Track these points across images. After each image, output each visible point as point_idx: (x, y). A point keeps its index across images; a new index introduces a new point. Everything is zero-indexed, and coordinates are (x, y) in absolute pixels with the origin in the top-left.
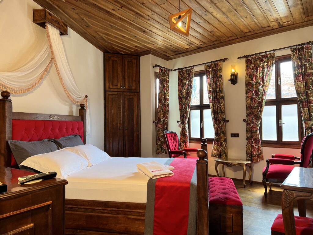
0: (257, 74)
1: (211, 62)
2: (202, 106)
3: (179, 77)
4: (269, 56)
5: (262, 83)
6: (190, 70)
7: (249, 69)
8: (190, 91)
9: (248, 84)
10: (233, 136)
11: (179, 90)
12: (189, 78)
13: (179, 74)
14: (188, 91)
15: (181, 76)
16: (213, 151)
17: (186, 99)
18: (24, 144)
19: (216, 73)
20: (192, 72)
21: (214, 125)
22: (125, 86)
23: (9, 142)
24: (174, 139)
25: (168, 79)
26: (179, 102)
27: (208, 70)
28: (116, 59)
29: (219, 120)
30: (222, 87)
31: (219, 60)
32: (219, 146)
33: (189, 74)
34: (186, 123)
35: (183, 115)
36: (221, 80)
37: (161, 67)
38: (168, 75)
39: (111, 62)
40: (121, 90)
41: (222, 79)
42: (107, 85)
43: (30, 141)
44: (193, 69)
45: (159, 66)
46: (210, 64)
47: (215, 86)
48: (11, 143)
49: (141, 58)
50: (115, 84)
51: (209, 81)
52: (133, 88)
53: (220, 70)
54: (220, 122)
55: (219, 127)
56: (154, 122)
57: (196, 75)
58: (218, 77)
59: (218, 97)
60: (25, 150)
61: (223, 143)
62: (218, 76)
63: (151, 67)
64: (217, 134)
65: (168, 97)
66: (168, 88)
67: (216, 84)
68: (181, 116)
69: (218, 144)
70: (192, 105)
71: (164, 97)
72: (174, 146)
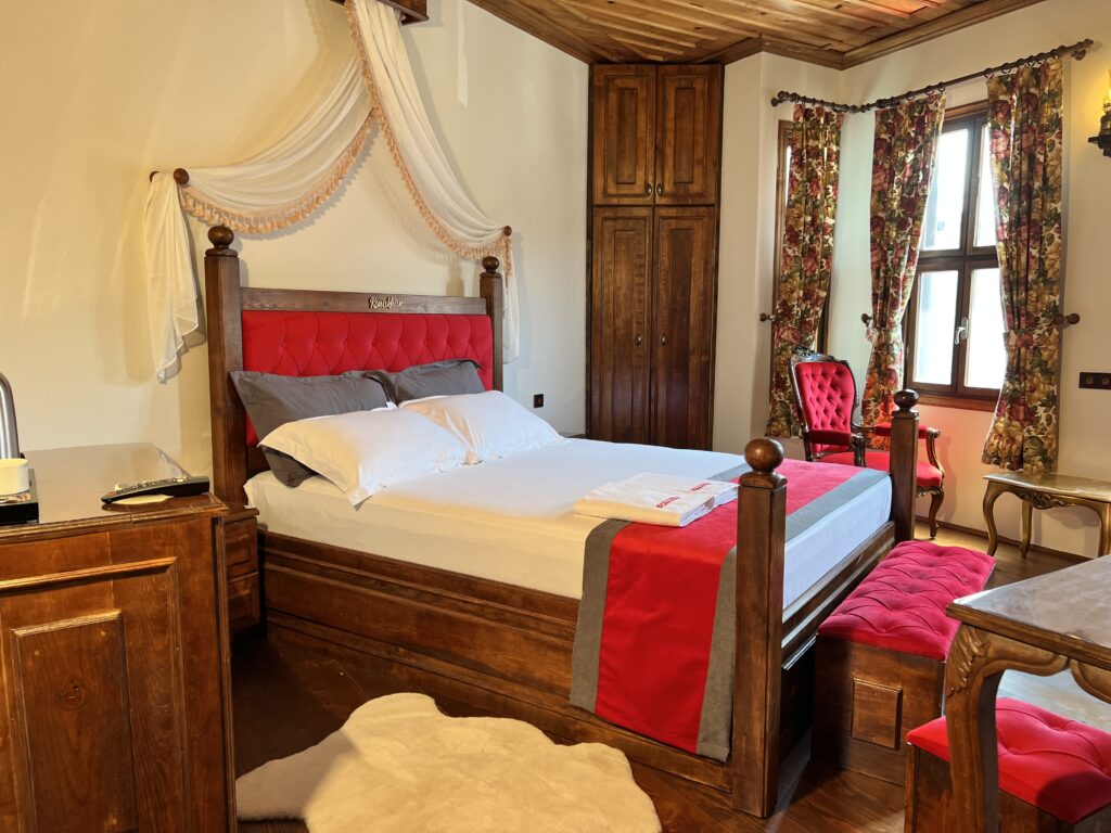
1: (1019, 63)
2: (969, 253)
3: (877, 134)
6: (925, 102)
8: (921, 194)
10: (1090, 381)
11: (876, 190)
12: (920, 138)
13: (881, 123)
14: (909, 194)
15: (886, 132)
16: (992, 440)
17: (902, 225)
18: (279, 386)
19: (1036, 109)
20: (933, 113)
21: (1007, 336)
22: (662, 186)
23: (236, 377)
24: (834, 386)
25: (834, 148)
26: (873, 241)
27: (1002, 98)
28: (631, 83)
29: (1028, 314)
30: (1057, 172)
31: (1053, 53)
32: (1018, 420)
33: (921, 119)
34: (892, 325)
35: (886, 290)
36: (1057, 141)
37: (805, 99)
38: (837, 130)
39: (613, 96)
40: (648, 200)
41: (1060, 136)
42: (599, 183)
43: (302, 374)
44: (938, 97)
45: (795, 97)
46: (1014, 71)
47: (1025, 167)
48: (241, 380)
49: (728, 68)
50: (626, 178)
51: (1001, 148)
52: (696, 188)
53: (1055, 97)
54: (1035, 324)
55: (1027, 344)
56: (763, 318)
57: (952, 124)
58: (1044, 129)
59: (1035, 216)
60: (279, 402)
61: (1041, 411)
62: (1044, 121)
63: (765, 104)
64: (1015, 371)
65: (830, 221)
66: (835, 183)
67: (1032, 158)
68: (875, 295)
69: (1018, 411)
70: (925, 249)
71: (809, 219)
72: (832, 413)
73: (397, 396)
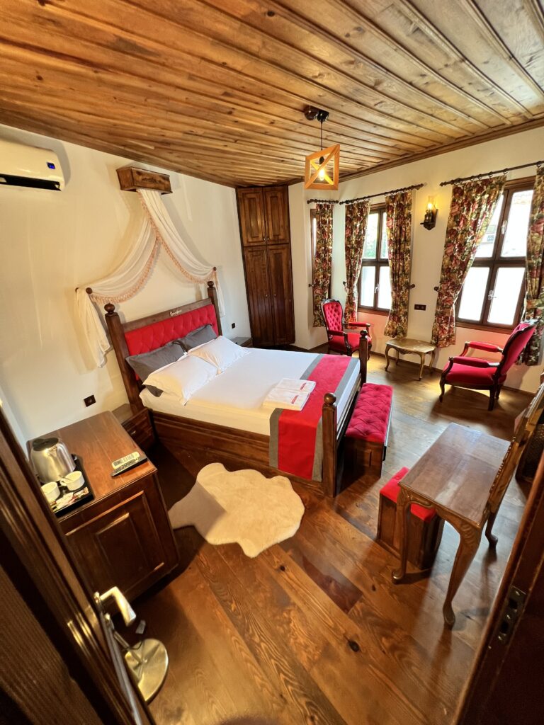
0: (467, 216)
1: (397, 191)
2: (379, 261)
3: (346, 215)
4: (494, 182)
5: (472, 232)
6: (363, 203)
7: (457, 205)
8: (363, 239)
9: (451, 232)
10: (418, 307)
11: (347, 236)
12: (362, 217)
13: (348, 210)
14: (358, 239)
15: (349, 214)
16: (387, 328)
17: (356, 251)
18: (143, 358)
19: (402, 210)
20: (366, 208)
21: (392, 293)
22: (268, 237)
23: (127, 359)
24: (335, 311)
25: (331, 219)
26: (346, 256)
27: (391, 204)
28: (253, 196)
29: (399, 286)
30: (409, 235)
31: (409, 188)
32: (395, 321)
33: (362, 210)
34: (353, 287)
35: (351, 274)
36: (409, 223)
37: (320, 201)
38: (331, 211)
39: (246, 202)
40: (264, 243)
41: (410, 221)
42: (245, 238)
43: (151, 350)
44: (368, 202)
45: (316, 201)
46: (395, 194)
47: (398, 232)
48: (130, 360)
49: (289, 187)
50: (255, 235)
51: (390, 224)
52: (281, 237)
53: (409, 205)
54: (401, 289)
55: (398, 296)
56: (310, 285)
57: (373, 211)
58: (405, 218)
59: (402, 251)
60: (145, 365)
61: (402, 318)
62: (405, 216)
63: (305, 203)
64: (395, 305)
65: (330, 247)
66: (331, 233)
67: (401, 229)
68: (347, 276)
69: (395, 318)
70: (365, 258)
71: (323, 248)
72: (335, 320)
73: (186, 348)
